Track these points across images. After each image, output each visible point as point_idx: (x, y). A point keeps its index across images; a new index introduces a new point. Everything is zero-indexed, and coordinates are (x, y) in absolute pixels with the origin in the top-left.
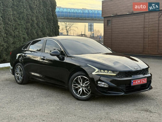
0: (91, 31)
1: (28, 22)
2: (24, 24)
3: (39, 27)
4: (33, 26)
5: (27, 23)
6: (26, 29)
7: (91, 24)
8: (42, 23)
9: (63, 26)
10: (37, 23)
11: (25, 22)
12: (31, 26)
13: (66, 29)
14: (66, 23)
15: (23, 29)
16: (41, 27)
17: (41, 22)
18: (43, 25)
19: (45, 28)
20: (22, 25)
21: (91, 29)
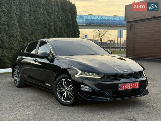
0: (121, 38)
1: (46, 27)
2: (41, 29)
3: (57, 32)
4: (51, 31)
5: (44, 28)
6: (43, 34)
7: (121, 31)
8: (61, 28)
9: (97, 33)
10: (55, 28)
11: (42, 27)
12: (49, 31)
13: (100, 36)
14: (99, 30)
15: (40, 34)
16: (59, 31)
17: (59, 27)
18: (62, 30)
19: (63, 33)
20: (39, 30)
21: (120, 35)
